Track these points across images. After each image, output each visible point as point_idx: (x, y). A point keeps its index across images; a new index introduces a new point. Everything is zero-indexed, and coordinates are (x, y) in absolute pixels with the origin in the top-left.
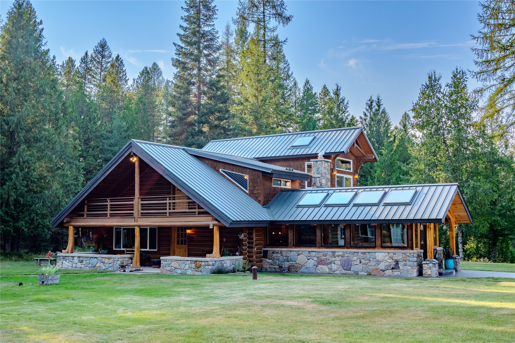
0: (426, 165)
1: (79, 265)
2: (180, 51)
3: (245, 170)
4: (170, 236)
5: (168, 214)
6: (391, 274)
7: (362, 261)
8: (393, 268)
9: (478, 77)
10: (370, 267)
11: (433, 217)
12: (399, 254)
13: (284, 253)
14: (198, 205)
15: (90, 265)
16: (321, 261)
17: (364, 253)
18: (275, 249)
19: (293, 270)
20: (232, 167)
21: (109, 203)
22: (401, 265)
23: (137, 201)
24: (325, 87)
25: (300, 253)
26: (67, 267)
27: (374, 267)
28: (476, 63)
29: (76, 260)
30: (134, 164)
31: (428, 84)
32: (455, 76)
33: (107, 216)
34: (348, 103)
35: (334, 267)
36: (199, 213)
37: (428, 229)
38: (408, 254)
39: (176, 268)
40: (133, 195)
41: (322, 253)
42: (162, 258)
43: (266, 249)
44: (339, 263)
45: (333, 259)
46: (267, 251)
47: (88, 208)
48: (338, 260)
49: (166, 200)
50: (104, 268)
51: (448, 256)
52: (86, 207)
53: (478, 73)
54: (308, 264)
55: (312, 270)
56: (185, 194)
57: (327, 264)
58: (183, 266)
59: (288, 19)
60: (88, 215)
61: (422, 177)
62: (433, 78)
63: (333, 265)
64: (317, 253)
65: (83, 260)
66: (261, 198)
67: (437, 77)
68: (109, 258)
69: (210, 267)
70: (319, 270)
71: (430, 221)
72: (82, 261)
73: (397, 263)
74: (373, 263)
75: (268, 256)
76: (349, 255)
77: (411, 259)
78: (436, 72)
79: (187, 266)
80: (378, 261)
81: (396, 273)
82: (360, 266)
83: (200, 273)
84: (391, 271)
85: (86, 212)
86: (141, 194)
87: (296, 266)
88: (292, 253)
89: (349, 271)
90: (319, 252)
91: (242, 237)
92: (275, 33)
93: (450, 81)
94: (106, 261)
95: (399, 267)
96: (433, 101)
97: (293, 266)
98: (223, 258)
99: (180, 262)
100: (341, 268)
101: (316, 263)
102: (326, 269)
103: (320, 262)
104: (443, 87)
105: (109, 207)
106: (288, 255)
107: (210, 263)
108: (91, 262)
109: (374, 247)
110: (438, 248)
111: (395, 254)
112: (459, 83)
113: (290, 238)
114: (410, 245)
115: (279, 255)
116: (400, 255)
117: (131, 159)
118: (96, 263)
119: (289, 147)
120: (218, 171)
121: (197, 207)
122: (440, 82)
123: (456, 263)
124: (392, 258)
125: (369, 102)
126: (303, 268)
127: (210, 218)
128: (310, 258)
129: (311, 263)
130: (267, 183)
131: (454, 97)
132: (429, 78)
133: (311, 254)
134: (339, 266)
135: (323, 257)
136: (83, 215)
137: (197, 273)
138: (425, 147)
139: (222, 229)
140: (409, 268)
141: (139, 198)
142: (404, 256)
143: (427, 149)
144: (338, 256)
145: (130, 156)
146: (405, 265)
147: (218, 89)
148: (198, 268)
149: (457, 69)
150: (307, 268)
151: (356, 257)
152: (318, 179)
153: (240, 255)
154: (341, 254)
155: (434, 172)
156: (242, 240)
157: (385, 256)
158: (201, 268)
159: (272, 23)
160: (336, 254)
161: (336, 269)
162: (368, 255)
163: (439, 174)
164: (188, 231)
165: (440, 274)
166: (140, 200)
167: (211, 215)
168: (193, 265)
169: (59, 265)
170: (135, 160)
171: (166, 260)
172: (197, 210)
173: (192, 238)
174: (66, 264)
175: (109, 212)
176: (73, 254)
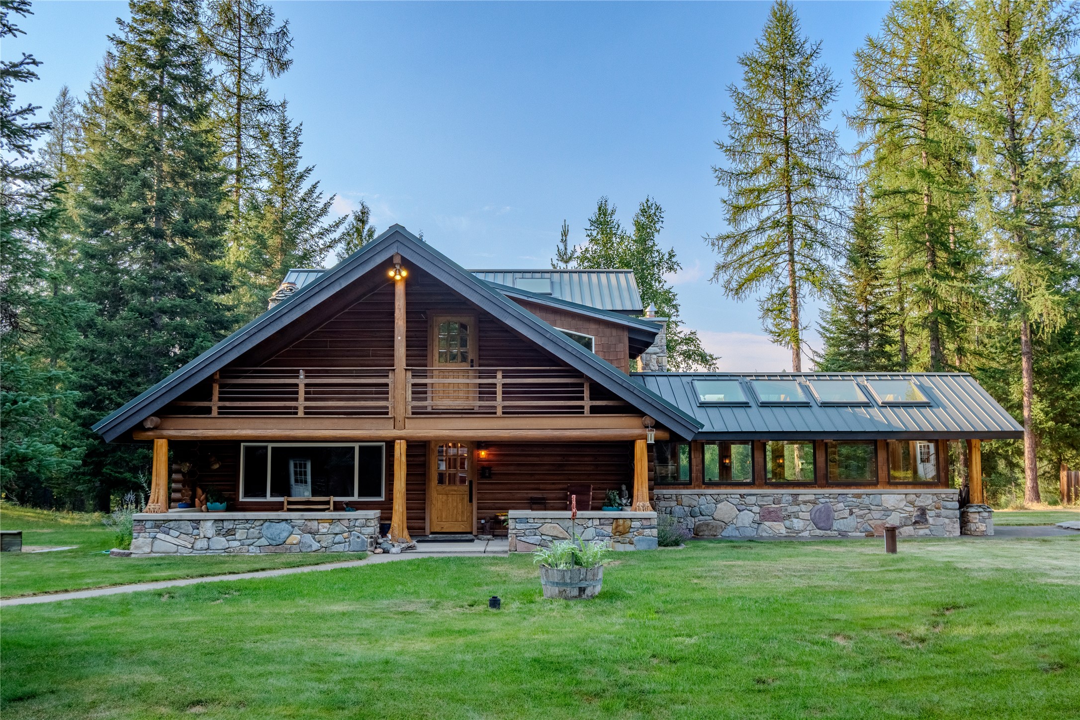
1: (221, 542)
3: (586, 325)
4: (423, 466)
6: (912, 533)
7: (854, 510)
8: (916, 522)
10: (870, 522)
12: (926, 497)
13: (686, 501)
14: (602, 389)
15: (264, 542)
16: (770, 512)
17: (858, 496)
19: (706, 533)
20: (551, 317)
21: (302, 381)
22: (930, 515)
23: (400, 378)
25: (722, 497)
26: (174, 548)
27: (879, 522)
29: (208, 528)
30: (392, 283)
32: (643, 211)
33: (296, 413)
35: (797, 524)
38: (943, 496)
39: (555, 538)
41: (771, 498)
42: (512, 513)
44: (807, 516)
45: (795, 509)
47: (220, 393)
48: (805, 512)
49: (495, 377)
50: (316, 545)
52: (216, 389)
54: (740, 520)
55: (751, 533)
56: (567, 365)
57: (783, 519)
60: (224, 412)
63: (795, 520)
64: (760, 498)
65: (234, 529)
68: (332, 521)
70: (765, 531)
72: (230, 533)
73: (923, 511)
74: (876, 515)
76: (828, 500)
77: (949, 505)
79: (591, 531)
80: (886, 510)
81: (921, 532)
82: (852, 522)
83: (630, 548)
84: (911, 528)
85: (215, 404)
87: (714, 525)
88: (703, 500)
89: (829, 532)
90: (763, 496)
94: (324, 528)
95: (926, 520)
97: (708, 525)
99: (568, 523)
100: (811, 526)
101: (757, 517)
102: (780, 528)
103: (767, 515)
105: (302, 389)
106: (695, 503)
107: (656, 522)
108: (264, 532)
109: (875, 484)
111: (917, 495)
113: (694, 468)
114: (943, 479)
115: (674, 504)
116: (928, 498)
117: (391, 273)
118: (285, 534)
121: (586, 395)
124: (912, 503)
126: (730, 528)
127: (639, 421)
128: (744, 507)
129: (746, 518)
133: (747, 501)
134: (808, 522)
135: (773, 506)
136: (208, 410)
137: (620, 548)
140: (947, 521)
141: (406, 370)
142: (936, 499)
144: (805, 502)
145: (389, 263)
146: (938, 516)
148: (622, 534)
150: (737, 529)
151: (842, 504)
152: (655, 356)
154: (812, 497)
157: (901, 500)
158: (630, 535)
160: (801, 498)
161: (801, 528)
162: (866, 500)
164: (483, 454)
166: (409, 374)
167: (641, 414)
168: (609, 529)
169: (141, 545)
170: (399, 275)
171: (526, 520)
172: (587, 403)
173: (489, 468)
174: (167, 543)
175: (301, 403)
176: (174, 513)
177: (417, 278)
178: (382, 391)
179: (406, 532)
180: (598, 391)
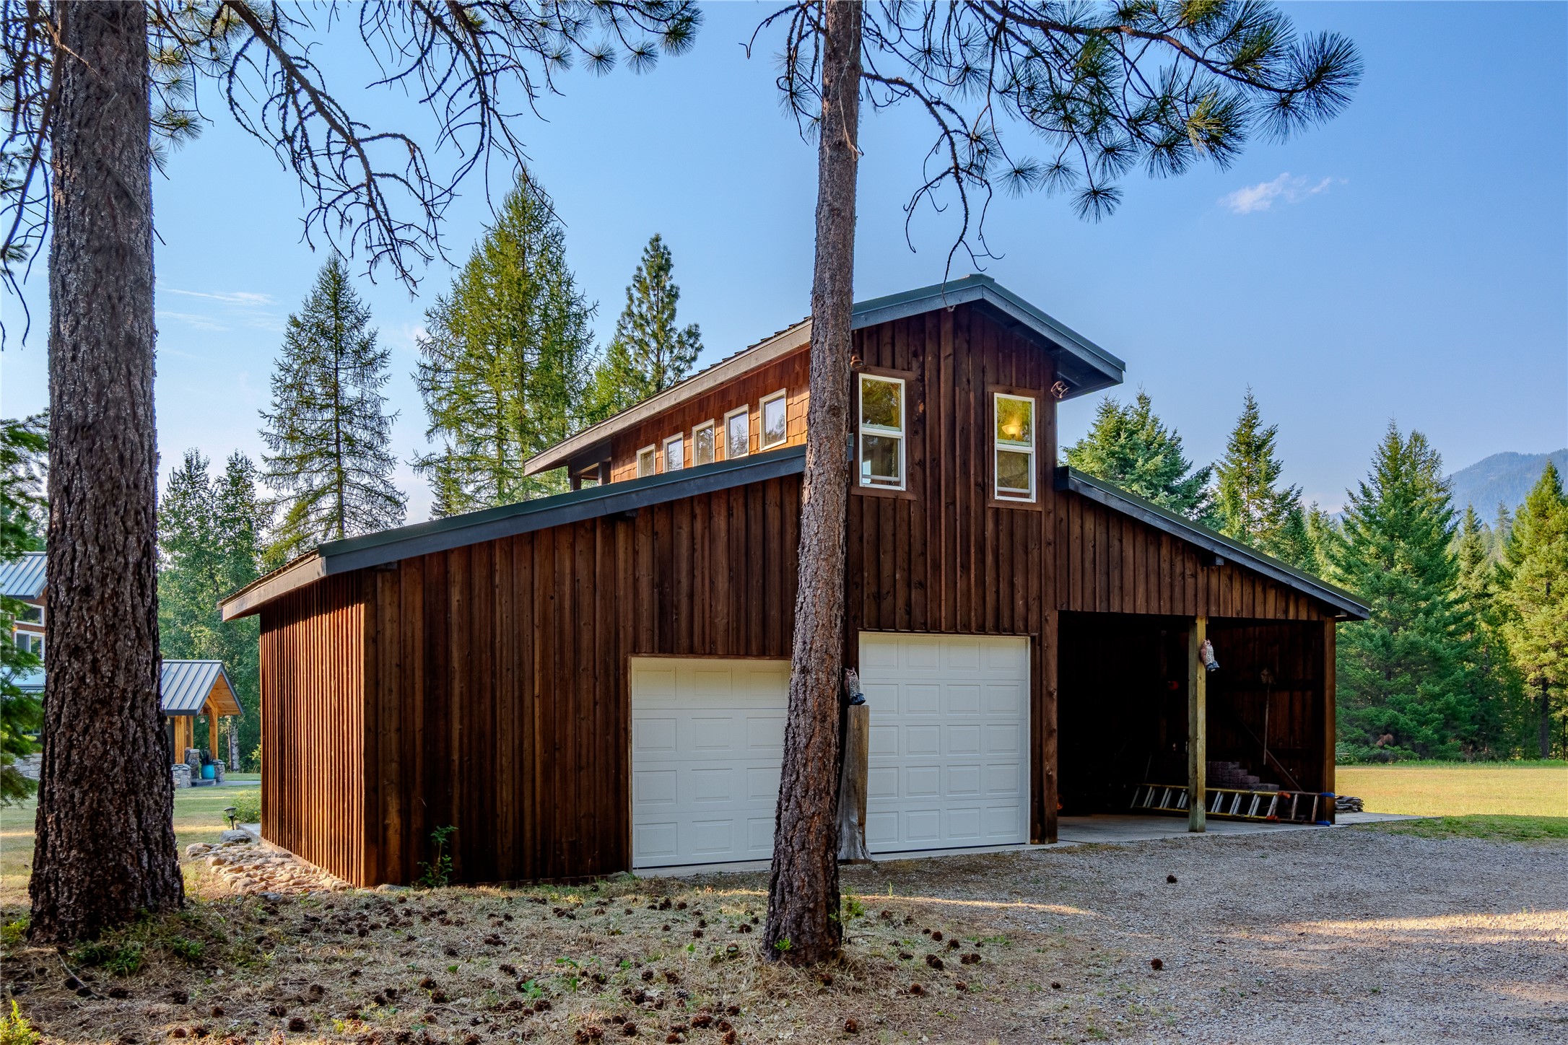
0: (178, 613)
9: (269, 481)
11: (185, 707)
28: (266, 460)
31: (185, 472)
32: (233, 465)
37: (176, 724)
51: (206, 761)
53: (269, 475)
61: (170, 633)
62: (195, 462)
67: (202, 461)
71: (180, 712)
78: (200, 453)
93: (224, 474)
96: (193, 502)
104: (212, 481)
110: (192, 751)
112: (240, 478)
122: (206, 471)
123: (218, 771)
131: (231, 500)
132: (187, 461)
138: (176, 584)
143: (181, 587)
149: (236, 455)
155: (191, 627)
163: (201, 632)
165: (194, 785)
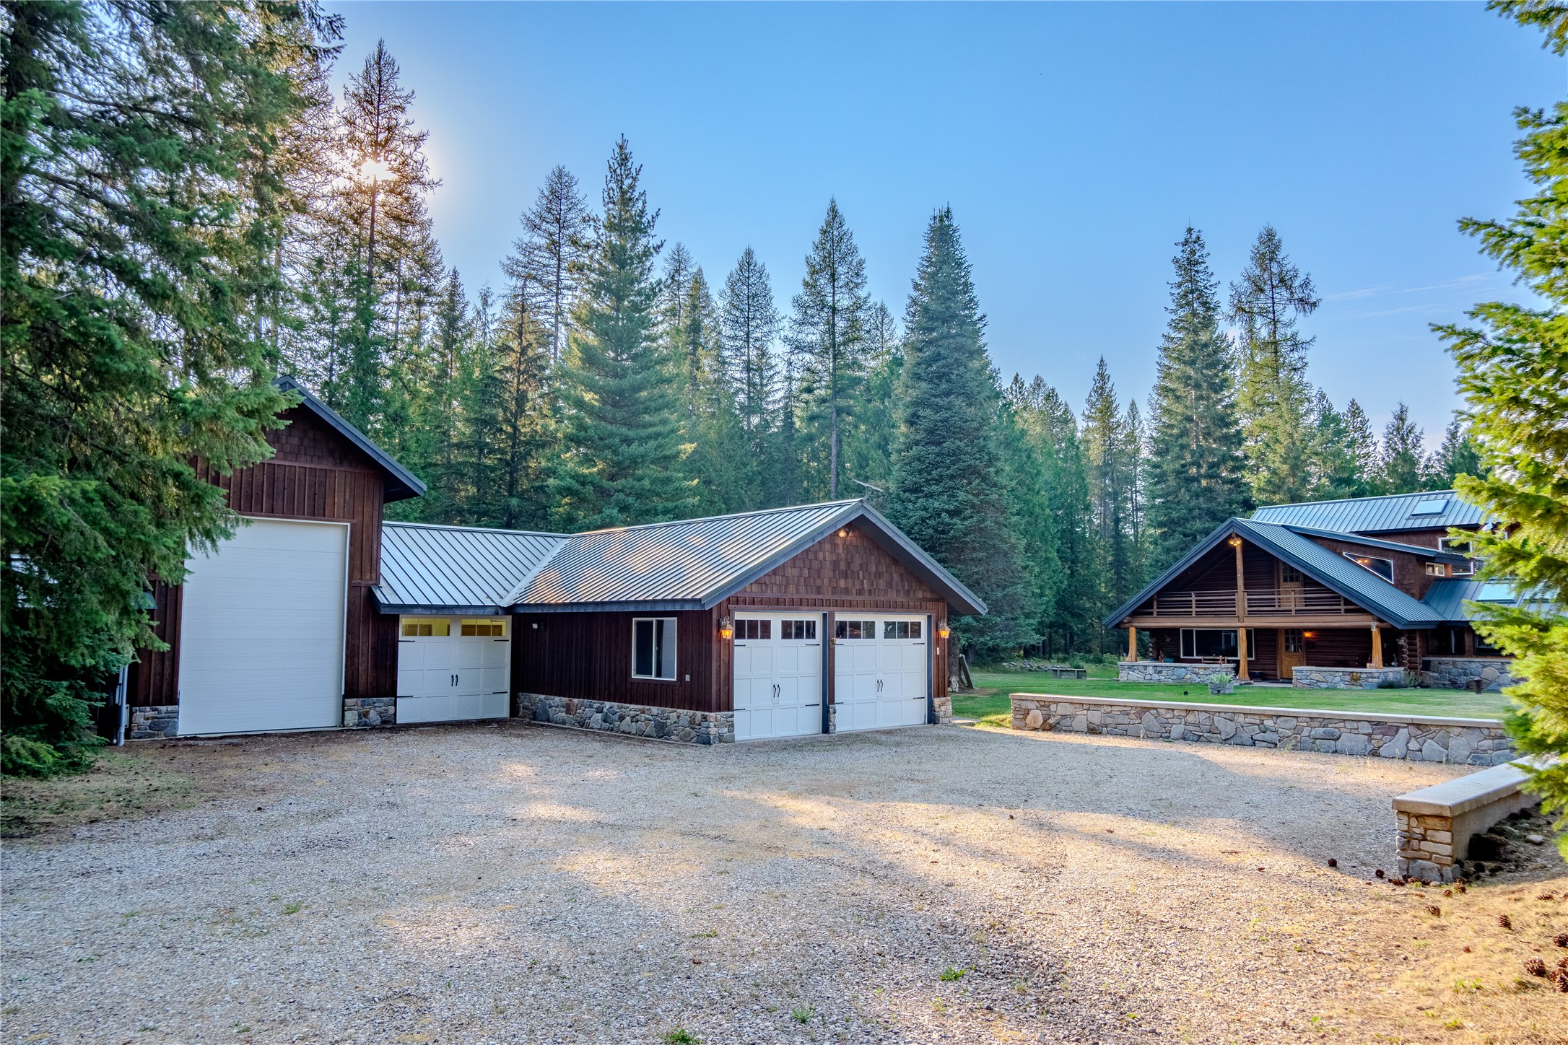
1: (1156, 676)
2: (1166, 373)
3: (1387, 553)
4: (1275, 641)
5: (1293, 613)
13: (1459, 665)
14: (1345, 599)
15: (1174, 677)
18: (1444, 659)
20: (1364, 549)
21: (1194, 598)
23: (1241, 596)
24: (1353, 403)
26: (1137, 678)
29: (1150, 670)
30: (1234, 549)
33: (1191, 615)
34: (1422, 433)
36: (1347, 611)
39: (1318, 681)
40: (1235, 586)
42: (1293, 668)
43: (1426, 659)
46: (1430, 662)
47: (1160, 605)
50: (1198, 680)
52: (1155, 603)
58: (1330, 678)
59: (1314, 305)
60: (1159, 614)
66: (1416, 590)
68: (1205, 669)
69: (1375, 680)
72: (1160, 672)
75: (1431, 668)
79: (1337, 679)
83: (1362, 688)
85: (1155, 610)
86: (1246, 586)
88: (1473, 665)
91: (1402, 642)
92: (1294, 329)
94: (1201, 672)
98: (1387, 669)
99: (1324, 674)
105: (1194, 603)
107: (1376, 675)
108: (1175, 673)
113: (1467, 644)
115: (1451, 667)
117: (1232, 543)
118: (1183, 674)
119: (1407, 515)
120: (1340, 554)
121: (1342, 603)
125: (1452, 428)
126: (1493, 685)
127: (1370, 618)
128: (1504, 671)
129: (1507, 679)
130: (1421, 570)
133: (1506, 667)
136: (1152, 614)
137: (1354, 687)
139: (1383, 632)
141: (1244, 591)
145: (1230, 537)
147: (1228, 425)
148: (1356, 680)
150: (1499, 686)
153: (1398, 666)
156: (1402, 647)
158: (1361, 682)
159: (1288, 313)
164: (1307, 635)
166: (1246, 594)
167: (1371, 614)
168: (1348, 678)
169: (1123, 676)
170: (1236, 543)
171: (1302, 671)
172: (1343, 607)
173: (1313, 643)
174: (1134, 676)
175: (1194, 609)
176: (1142, 663)
177: (1247, 545)
178: (1232, 603)
179: (1247, 675)
180: (1347, 602)
